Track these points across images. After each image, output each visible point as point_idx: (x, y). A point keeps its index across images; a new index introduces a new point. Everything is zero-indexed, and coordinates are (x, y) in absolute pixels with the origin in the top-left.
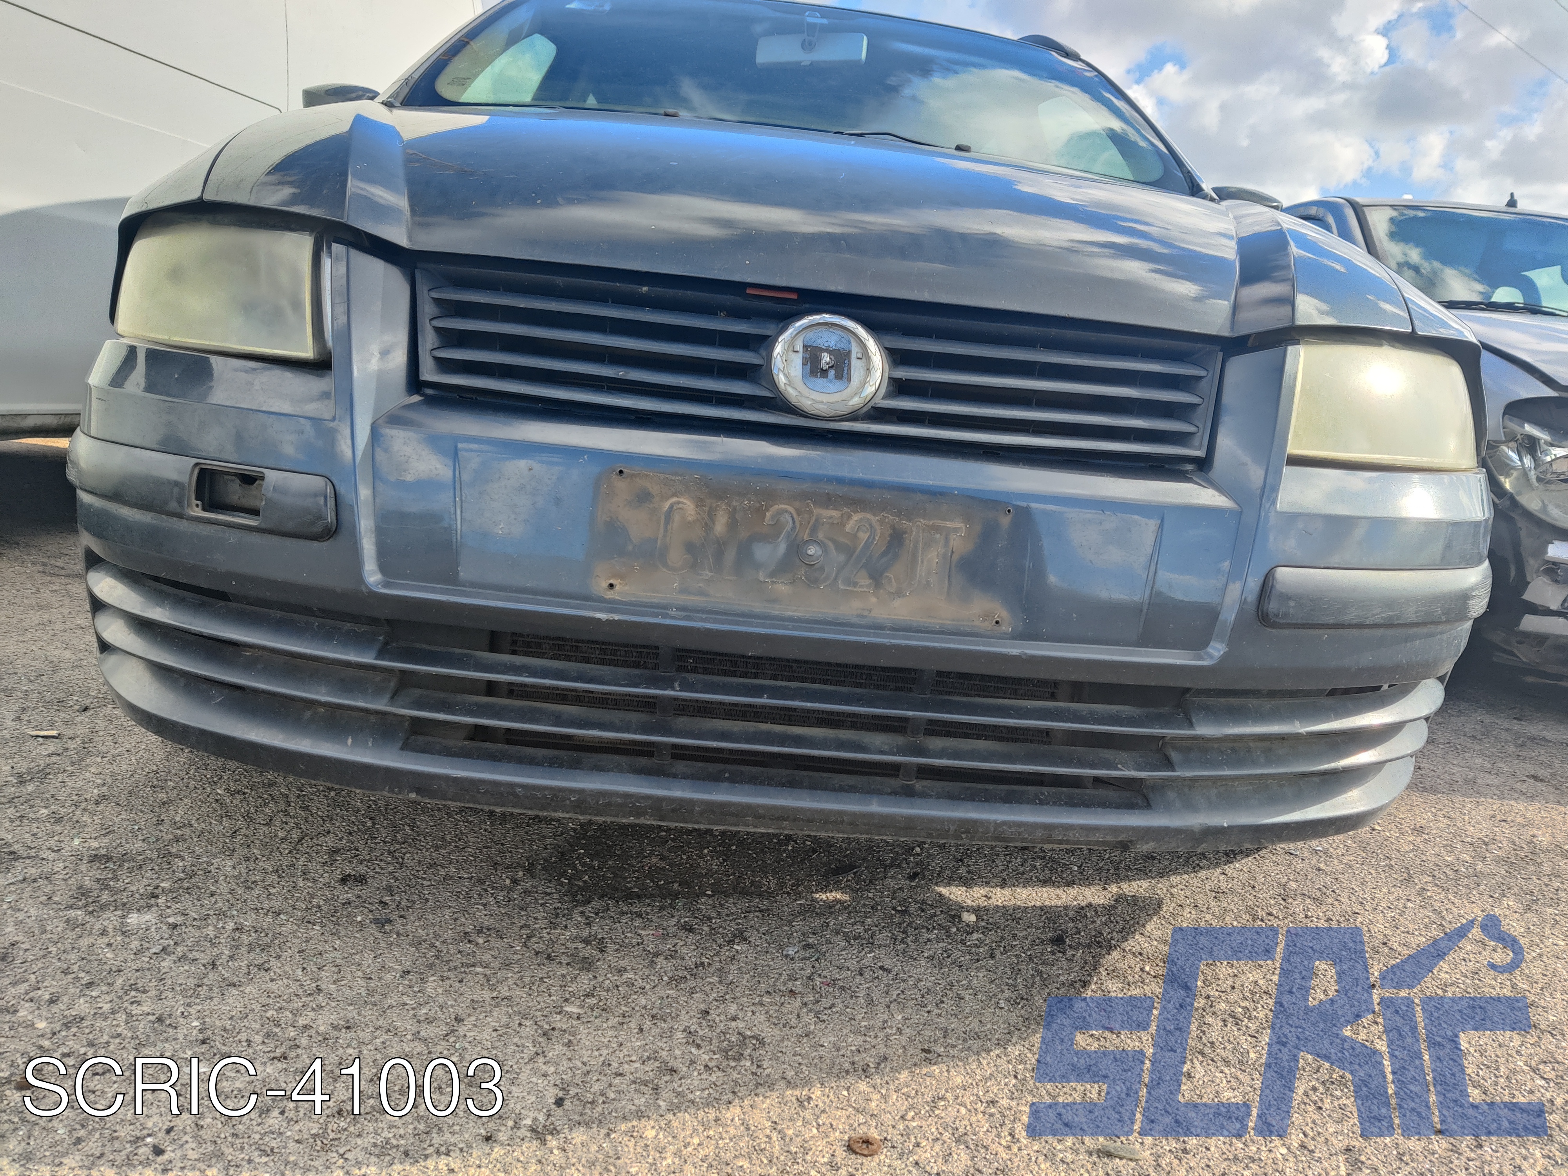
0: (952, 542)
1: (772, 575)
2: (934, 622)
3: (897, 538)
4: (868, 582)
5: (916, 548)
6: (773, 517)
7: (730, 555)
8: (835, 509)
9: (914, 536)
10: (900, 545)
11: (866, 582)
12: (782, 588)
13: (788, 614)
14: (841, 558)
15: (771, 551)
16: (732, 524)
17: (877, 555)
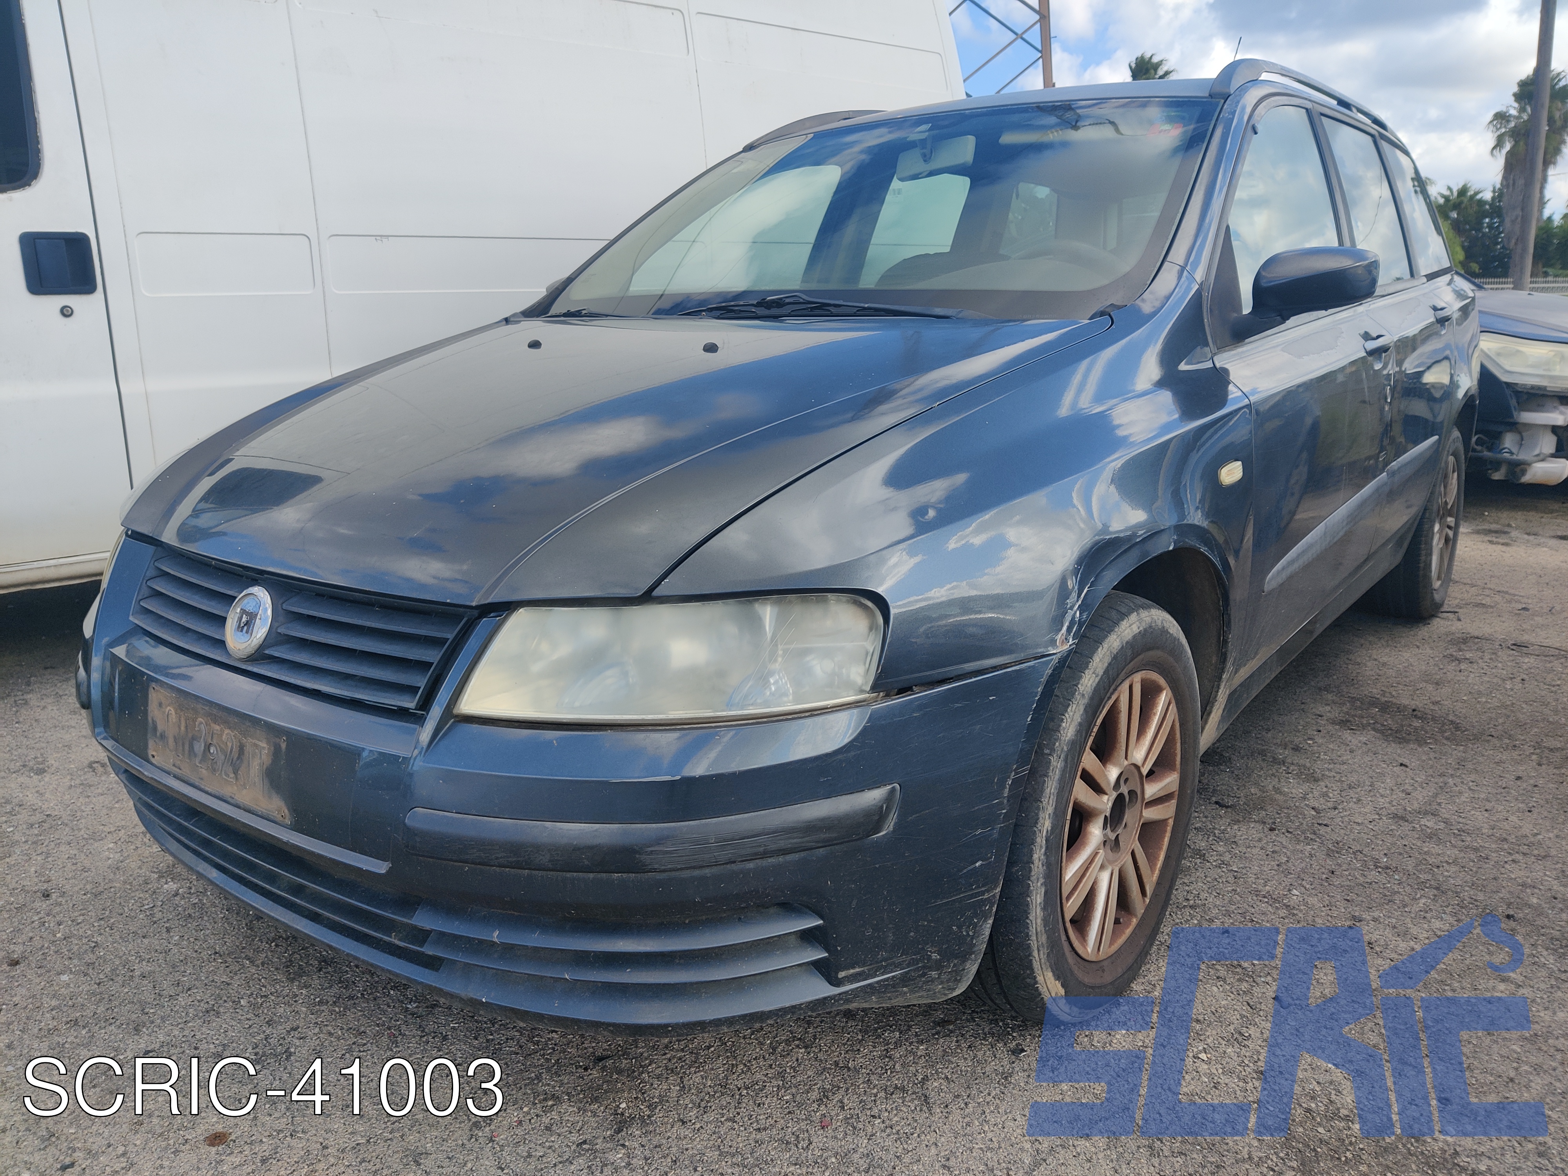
0: (263, 756)
1: (200, 762)
2: (259, 809)
3: (241, 750)
5: (249, 757)
6: (199, 725)
7: (187, 746)
8: (219, 724)
9: (248, 749)
10: (243, 754)
11: (232, 775)
12: (204, 771)
13: (207, 789)
14: (223, 757)
15: (199, 747)
16: (186, 727)
17: (235, 758)
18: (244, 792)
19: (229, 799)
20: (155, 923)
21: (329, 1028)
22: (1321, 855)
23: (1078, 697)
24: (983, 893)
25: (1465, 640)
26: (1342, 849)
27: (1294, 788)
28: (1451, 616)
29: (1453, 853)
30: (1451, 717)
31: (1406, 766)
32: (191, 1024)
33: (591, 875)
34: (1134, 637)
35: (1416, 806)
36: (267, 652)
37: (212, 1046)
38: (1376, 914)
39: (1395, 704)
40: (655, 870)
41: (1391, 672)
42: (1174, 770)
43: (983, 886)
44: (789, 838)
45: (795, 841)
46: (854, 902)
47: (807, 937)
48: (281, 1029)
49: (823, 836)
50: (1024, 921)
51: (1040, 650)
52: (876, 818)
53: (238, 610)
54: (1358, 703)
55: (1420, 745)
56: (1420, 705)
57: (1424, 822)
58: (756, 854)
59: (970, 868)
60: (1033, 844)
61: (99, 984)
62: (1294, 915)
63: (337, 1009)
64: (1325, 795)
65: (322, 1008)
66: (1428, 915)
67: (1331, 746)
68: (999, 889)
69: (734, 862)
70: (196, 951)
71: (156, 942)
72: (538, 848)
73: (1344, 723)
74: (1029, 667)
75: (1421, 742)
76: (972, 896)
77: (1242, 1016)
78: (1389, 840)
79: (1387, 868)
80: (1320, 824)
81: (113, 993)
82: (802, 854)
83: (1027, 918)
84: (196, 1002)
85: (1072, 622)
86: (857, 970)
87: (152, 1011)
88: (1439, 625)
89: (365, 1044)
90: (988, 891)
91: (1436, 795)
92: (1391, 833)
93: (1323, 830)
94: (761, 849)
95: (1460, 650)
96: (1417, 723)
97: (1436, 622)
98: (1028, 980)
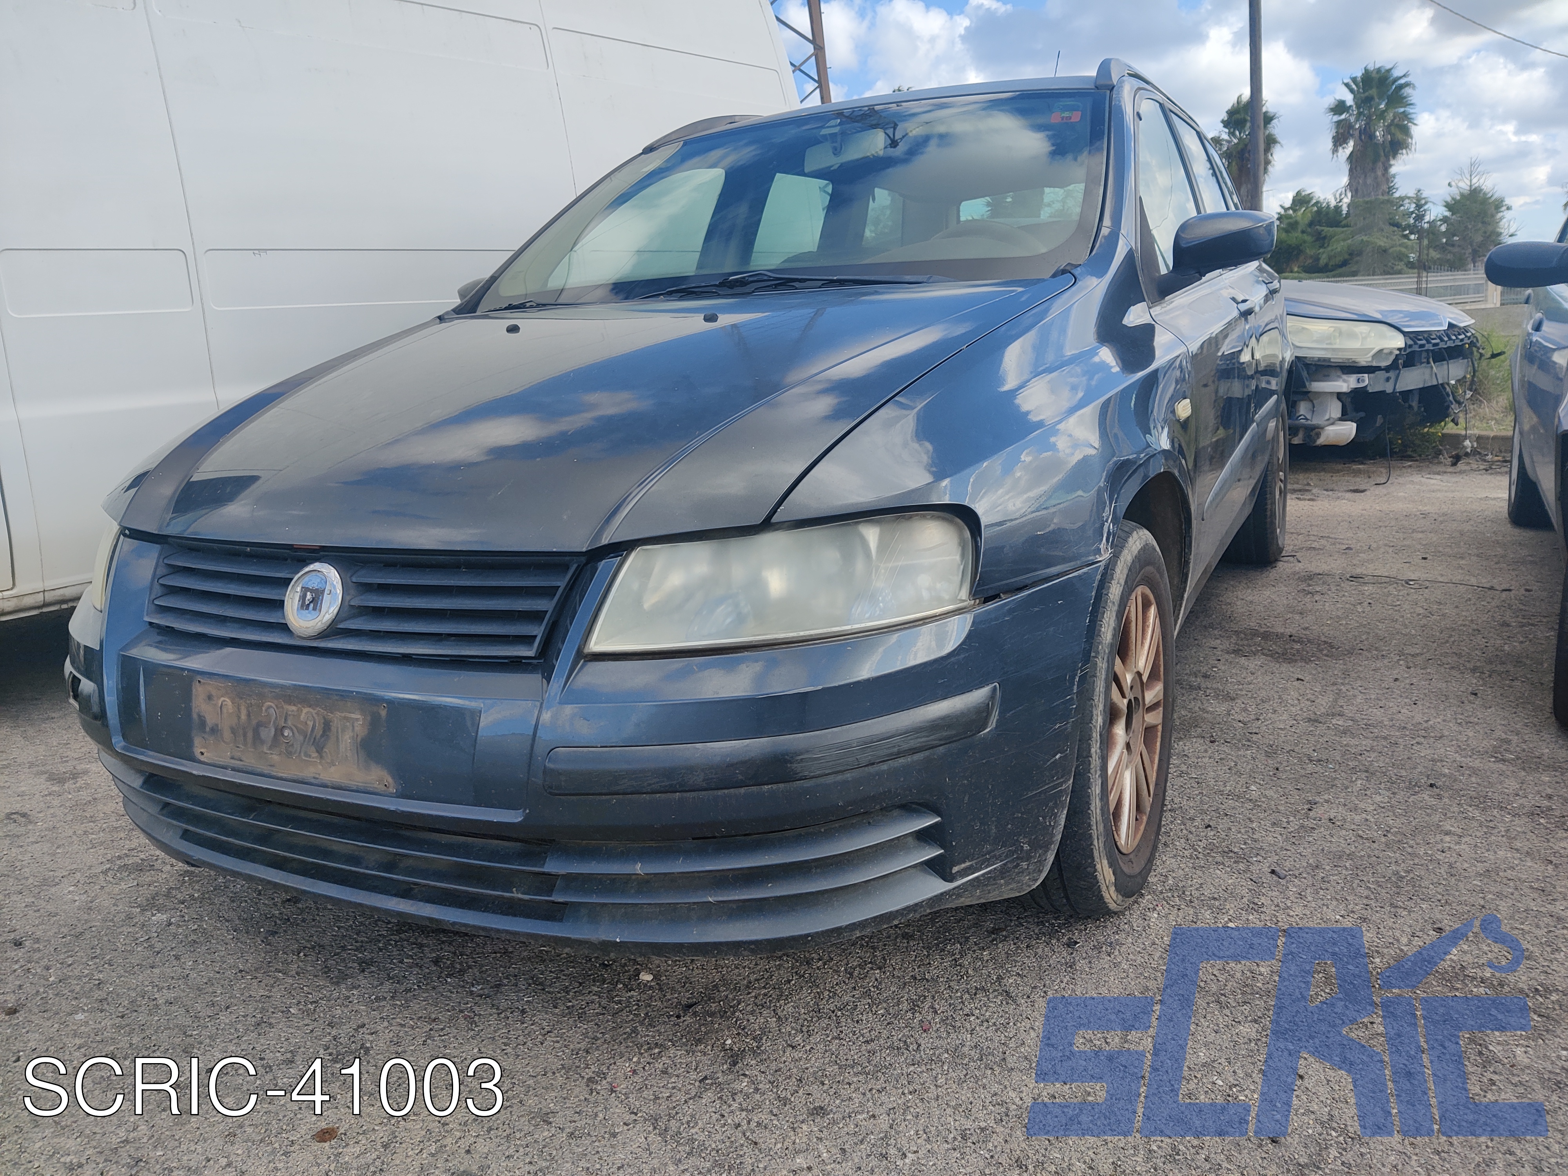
0: (356, 728)
1: (270, 748)
2: (353, 784)
3: (327, 726)
4: (316, 755)
5: (337, 732)
6: (266, 710)
7: (250, 734)
8: (294, 705)
9: (336, 724)
10: (329, 729)
11: (315, 755)
12: (275, 757)
13: (280, 775)
14: (301, 738)
15: (268, 733)
16: (249, 715)
17: (318, 736)
18: (333, 769)
19: (313, 781)
20: (158, 953)
21: (398, 1020)
22: (1261, 757)
23: (1110, 604)
24: (1061, 784)
25: (1310, 577)
26: (1277, 750)
27: (1219, 708)
28: (1291, 559)
29: (1368, 742)
30: (1323, 639)
31: (1302, 680)
32: (244, 1039)
33: (742, 790)
34: (1139, 552)
35: (1323, 710)
36: (341, 626)
37: (278, 1054)
38: (1326, 797)
39: (1273, 633)
40: (805, 778)
41: (1259, 608)
42: (1159, 680)
43: (1062, 777)
44: (917, 738)
45: (923, 739)
46: (966, 798)
47: (924, 836)
48: (346, 1030)
49: (945, 734)
50: (1086, 812)
51: (1091, 558)
52: (985, 714)
53: (299, 589)
54: (1242, 635)
55: (1307, 663)
56: (1294, 632)
57: (1334, 721)
58: (891, 754)
59: (1052, 760)
60: (1090, 739)
61: (122, 1017)
62: (1259, 806)
63: (398, 1003)
64: (1245, 710)
65: (381, 1004)
66: (1368, 793)
67: (1234, 671)
68: (1072, 780)
69: (873, 764)
70: (219, 973)
71: (169, 970)
72: (691, 769)
73: (1236, 652)
74: (1085, 573)
75: (1307, 661)
76: (1055, 787)
77: (1250, 890)
78: (1312, 739)
79: (1320, 761)
80: (1251, 733)
81: (141, 1023)
82: (927, 753)
83: (1089, 808)
84: (241, 1018)
85: (1109, 532)
86: (968, 864)
87: (195, 1033)
88: (1284, 567)
89: (442, 1029)
90: (1065, 782)
91: (1336, 700)
92: (1311, 733)
93: (1255, 738)
94: (896, 750)
95: (1309, 585)
96: (1297, 646)
97: (1280, 564)
98: (1089, 869)
